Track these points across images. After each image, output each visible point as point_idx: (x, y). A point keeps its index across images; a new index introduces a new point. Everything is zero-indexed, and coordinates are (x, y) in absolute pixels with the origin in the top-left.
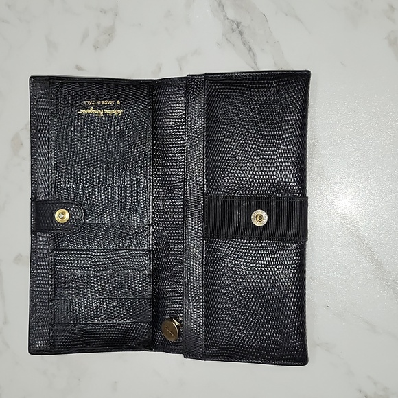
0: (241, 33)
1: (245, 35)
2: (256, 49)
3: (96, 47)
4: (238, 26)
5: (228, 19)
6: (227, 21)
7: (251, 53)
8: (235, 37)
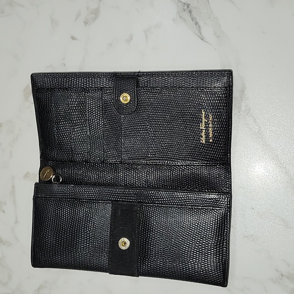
0: (190, 12)
1: (193, 13)
2: (201, 23)
3: (86, 23)
4: (188, 7)
5: (181, 2)
6: (180, 4)
7: (197, 26)
8: (186, 15)
